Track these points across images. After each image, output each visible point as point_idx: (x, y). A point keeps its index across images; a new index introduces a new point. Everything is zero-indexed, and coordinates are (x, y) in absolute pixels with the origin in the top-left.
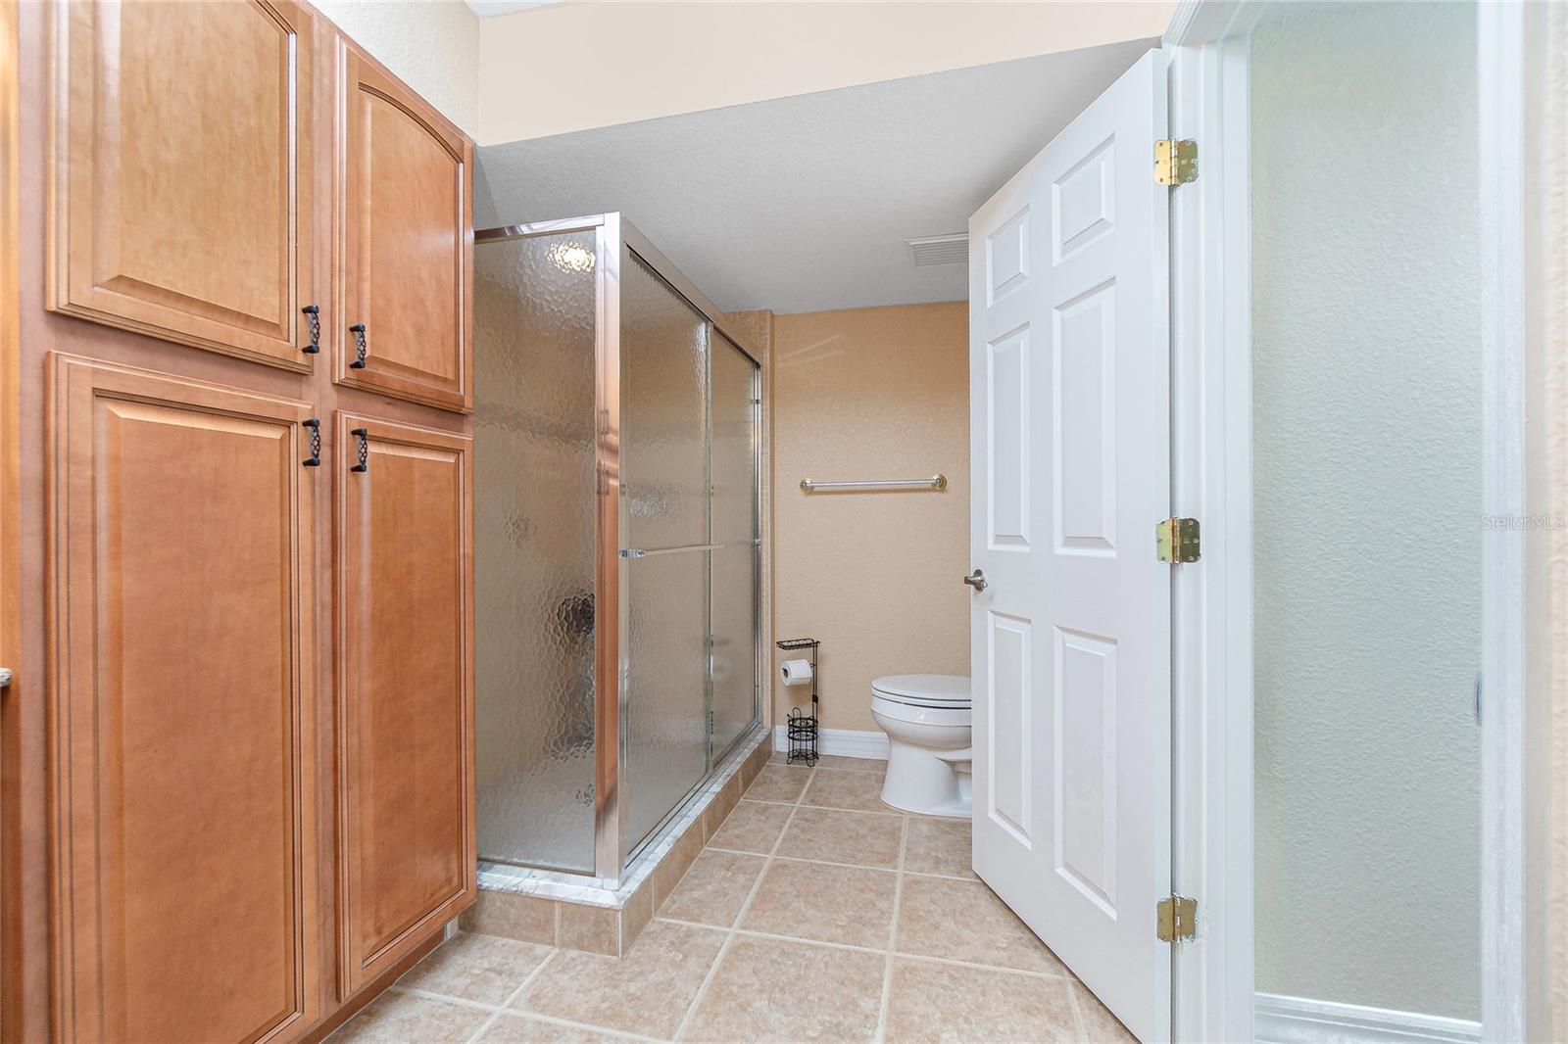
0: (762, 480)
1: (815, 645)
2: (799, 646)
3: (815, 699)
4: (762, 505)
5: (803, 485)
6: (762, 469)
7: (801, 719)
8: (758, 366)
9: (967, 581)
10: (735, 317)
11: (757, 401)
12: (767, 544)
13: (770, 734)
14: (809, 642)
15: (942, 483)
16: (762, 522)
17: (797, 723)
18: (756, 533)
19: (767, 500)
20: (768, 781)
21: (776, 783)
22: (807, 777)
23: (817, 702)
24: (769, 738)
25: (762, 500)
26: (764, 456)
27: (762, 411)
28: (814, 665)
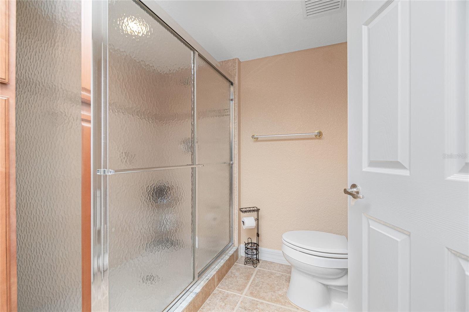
0: (234, 135)
1: (258, 210)
2: (250, 211)
3: (258, 235)
4: (234, 146)
5: (253, 137)
6: (234, 130)
7: (251, 243)
8: (232, 84)
9: (346, 191)
10: (223, 63)
11: (232, 99)
12: (236, 163)
13: (237, 249)
14: (255, 208)
15: (320, 134)
16: (234, 154)
17: (249, 246)
18: (231, 160)
19: (236, 144)
20: (233, 276)
21: (236, 277)
22: (252, 274)
23: (259, 237)
24: (237, 251)
25: (234, 144)
26: (235, 124)
27: (234, 104)
28: (257, 220)
